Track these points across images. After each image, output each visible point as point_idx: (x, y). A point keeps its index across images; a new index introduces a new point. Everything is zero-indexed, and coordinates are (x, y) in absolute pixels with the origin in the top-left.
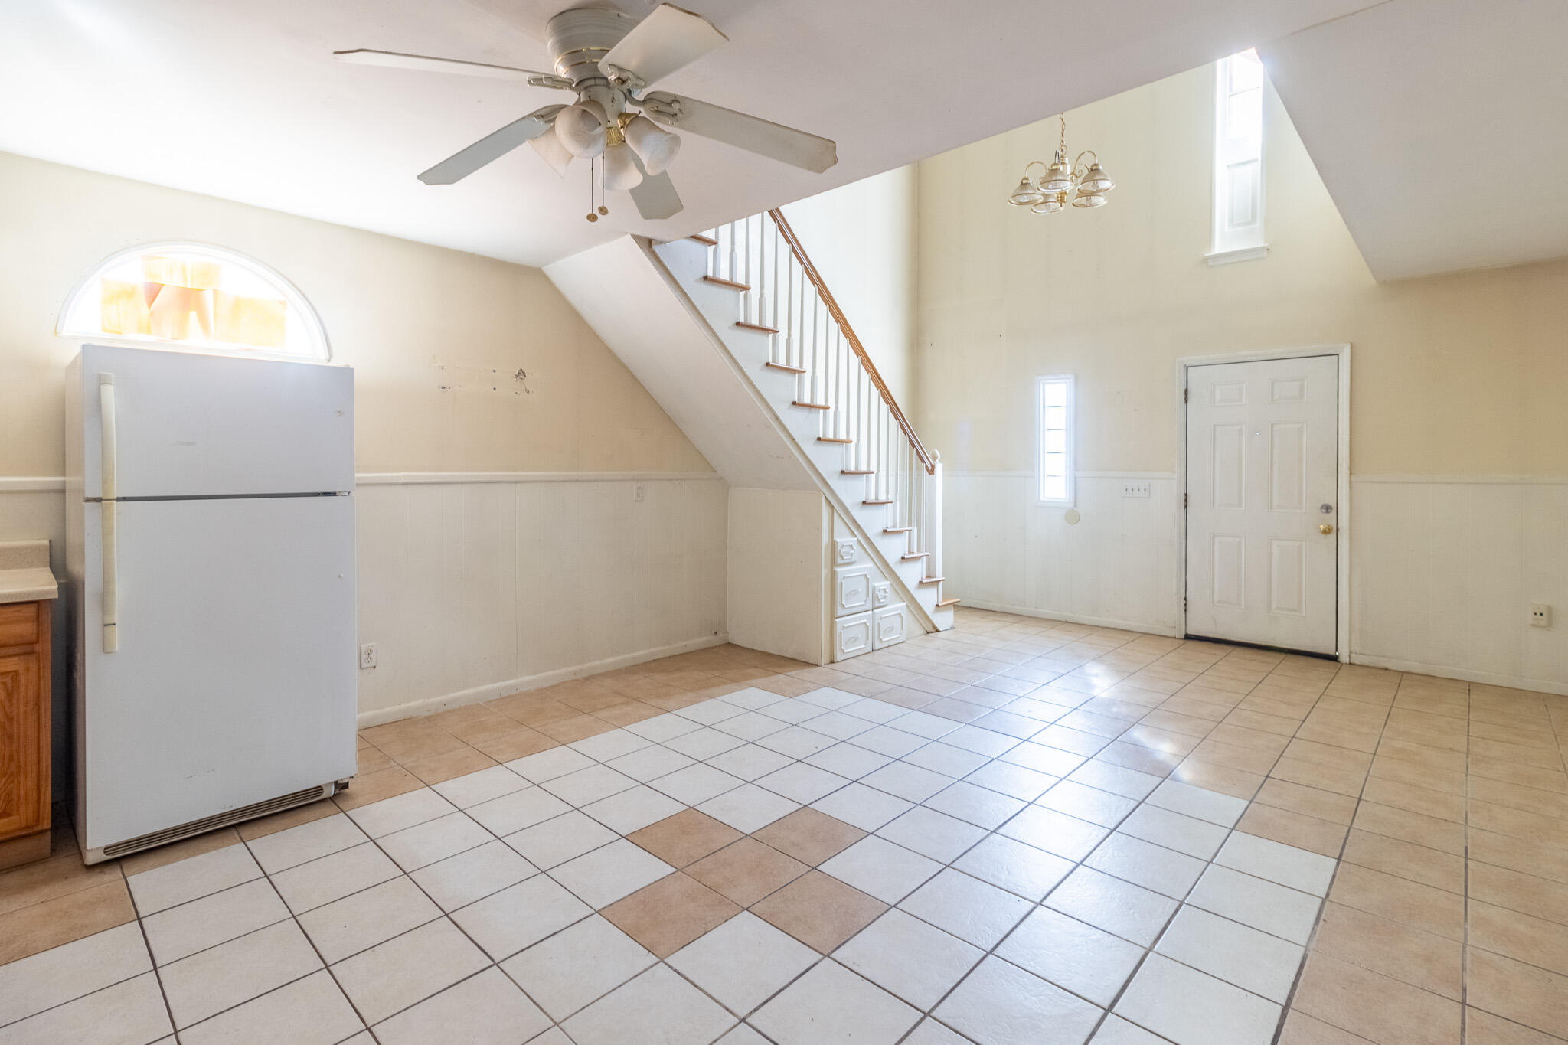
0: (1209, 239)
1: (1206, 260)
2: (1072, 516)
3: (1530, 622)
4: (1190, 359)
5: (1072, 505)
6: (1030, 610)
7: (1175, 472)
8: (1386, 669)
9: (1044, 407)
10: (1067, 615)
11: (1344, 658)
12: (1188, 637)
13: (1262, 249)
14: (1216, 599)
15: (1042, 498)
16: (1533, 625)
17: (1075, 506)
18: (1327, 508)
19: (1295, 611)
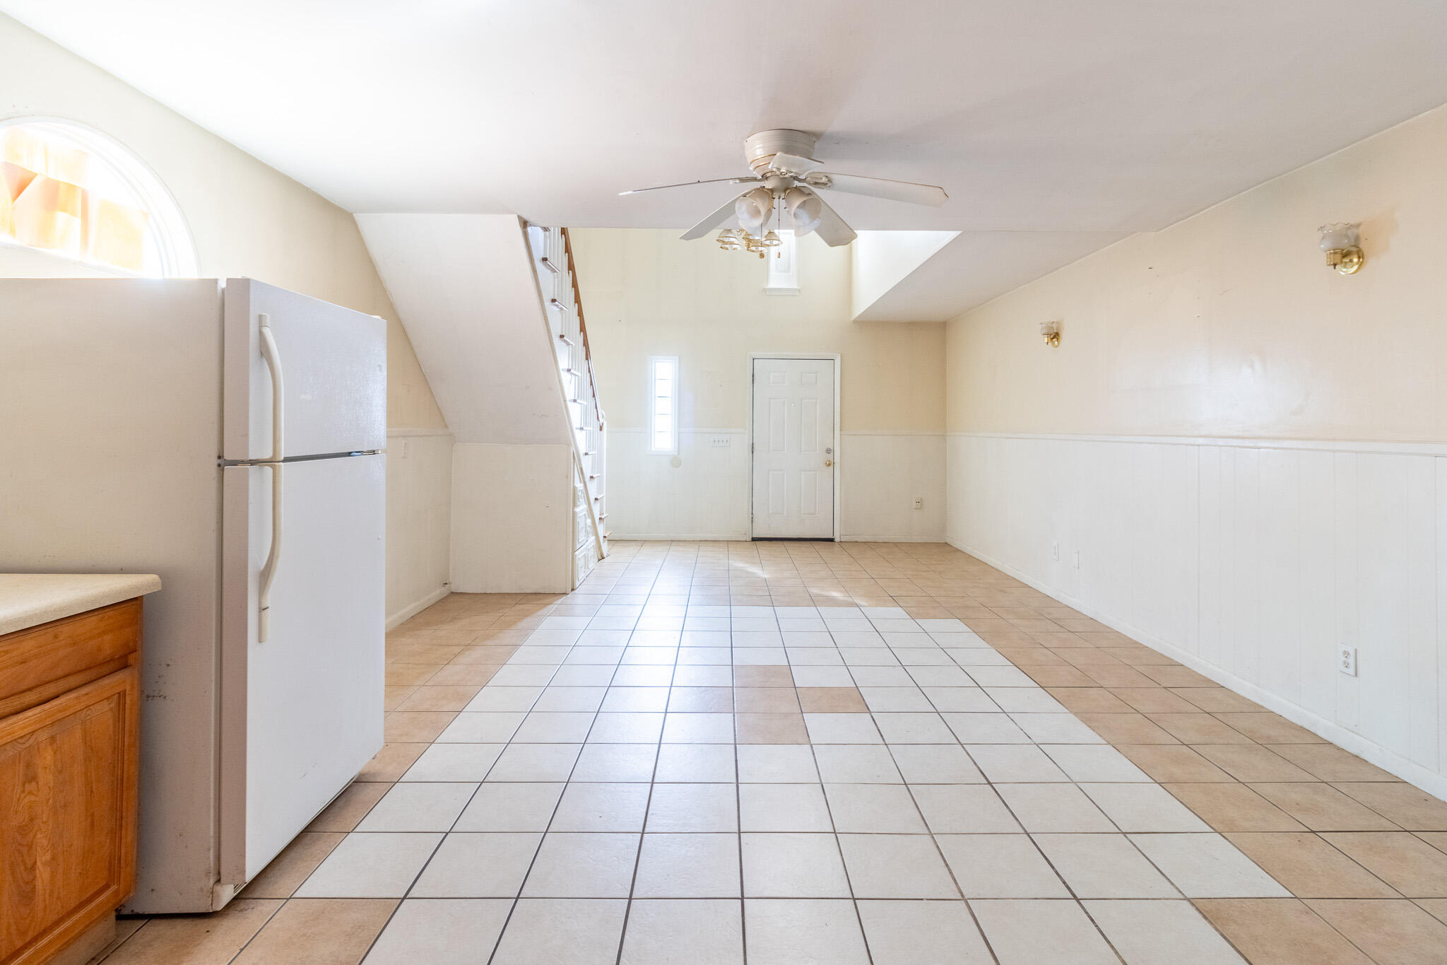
0: (767, 277)
1: (765, 290)
2: (676, 462)
3: (914, 507)
4: (755, 354)
5: (676, 454)
6: (643, 536)
7: (746, 429)
8: (857, 542)
9: (655, 380)
10: (673, 536)
11: (837, 539)
12: (754, 539)
13: (795, 290)
14: (771, 512)
15: (653, 449)
16: (916, 509)
17: (679, 454)
18: (828, 451)
19: (813, 514)
